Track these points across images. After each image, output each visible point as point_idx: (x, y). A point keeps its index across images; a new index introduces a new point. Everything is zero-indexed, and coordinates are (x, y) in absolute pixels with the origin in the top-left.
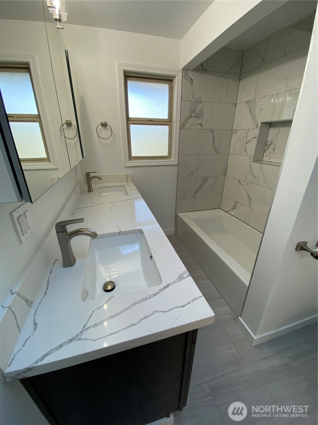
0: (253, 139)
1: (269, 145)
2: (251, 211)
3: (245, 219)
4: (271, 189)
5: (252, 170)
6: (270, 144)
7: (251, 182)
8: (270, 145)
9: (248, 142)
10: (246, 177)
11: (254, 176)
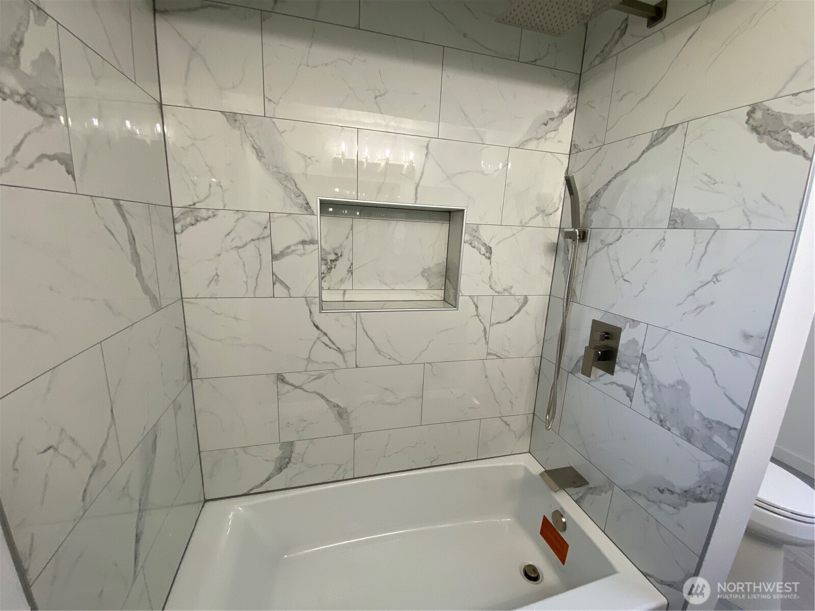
0: (301, 246)
1: (332, 261)
2: (355, 439)
3: (342, 469)
4: (401, 364)
5: (325, 334)
6: (333, 257)
7: (333, 367)
8: (336, 260)
9: (282, 254)
10: (309, 359)
11: (339, 350)
